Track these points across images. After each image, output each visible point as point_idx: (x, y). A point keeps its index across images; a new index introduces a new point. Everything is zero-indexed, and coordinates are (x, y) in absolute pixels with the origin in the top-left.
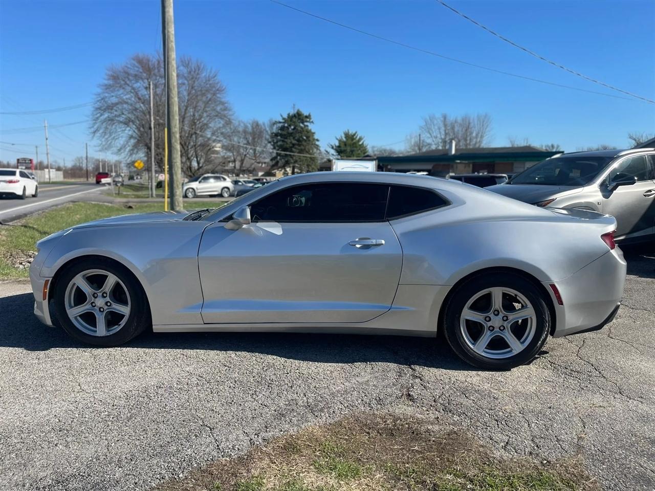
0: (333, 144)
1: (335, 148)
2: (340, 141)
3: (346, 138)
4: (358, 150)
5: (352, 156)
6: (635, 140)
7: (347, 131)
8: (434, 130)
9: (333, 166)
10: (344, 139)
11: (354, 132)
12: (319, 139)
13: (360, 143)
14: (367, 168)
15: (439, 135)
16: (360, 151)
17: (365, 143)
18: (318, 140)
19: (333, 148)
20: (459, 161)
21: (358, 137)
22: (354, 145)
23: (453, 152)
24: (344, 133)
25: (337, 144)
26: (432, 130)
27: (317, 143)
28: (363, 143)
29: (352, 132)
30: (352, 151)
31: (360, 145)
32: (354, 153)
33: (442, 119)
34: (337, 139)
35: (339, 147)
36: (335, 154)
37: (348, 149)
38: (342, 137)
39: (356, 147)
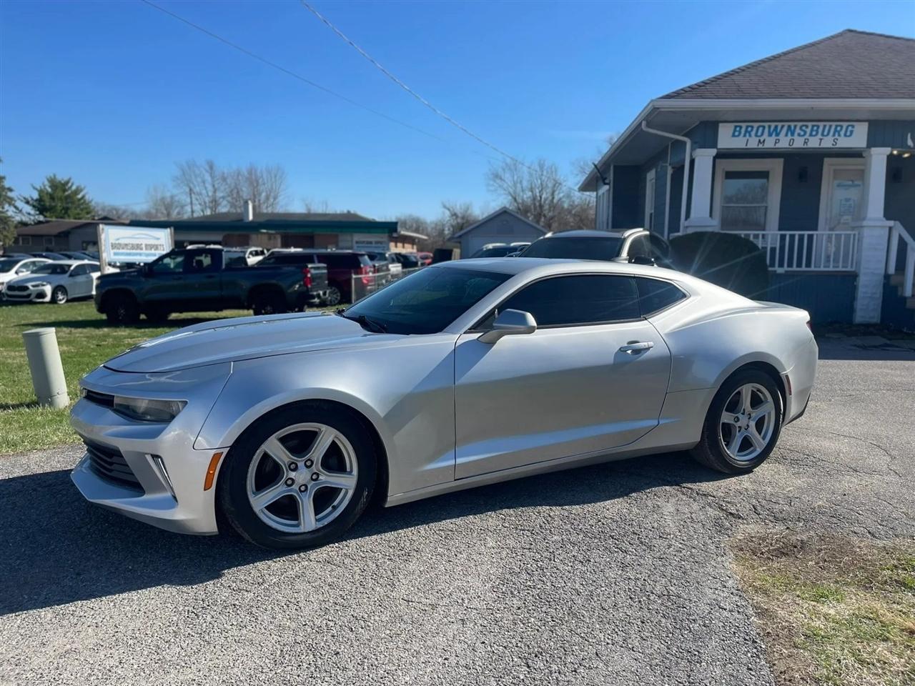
0: (27, 196)
1: (31, 202)
2: (41, 192)
3: (50, 187)
4: (76, 208)
5: (66, 216)
6: (449, 210)
7: (53, 177)
8: (195, 183)
9: (100, 235)
10: (50, 190)
11: (66, 179)
12: (13, 187)
13: (79, 196)
14: (158, 239)
15: (204, 192)
16: (78, 209)
17: (87, 197)
18: (10, 190)
19: (27, 202)
20: (264, 231)
21: (74, 188)
22: (69, 200)
23: (251, 217)
24: (48, 180)
25: (36, 196)
26: (193, 183)
27: (10, 194)
28: (83, 197)
29: (61, 177)
30: (66, 209)
31: (80, 200)
32: (69, 212)
33: (208, 168)
34: (36, 189)
35: (40, 200)
36: (32, 212)
37: (59, 205)
38: (44, 186)
39: (73, 203)
